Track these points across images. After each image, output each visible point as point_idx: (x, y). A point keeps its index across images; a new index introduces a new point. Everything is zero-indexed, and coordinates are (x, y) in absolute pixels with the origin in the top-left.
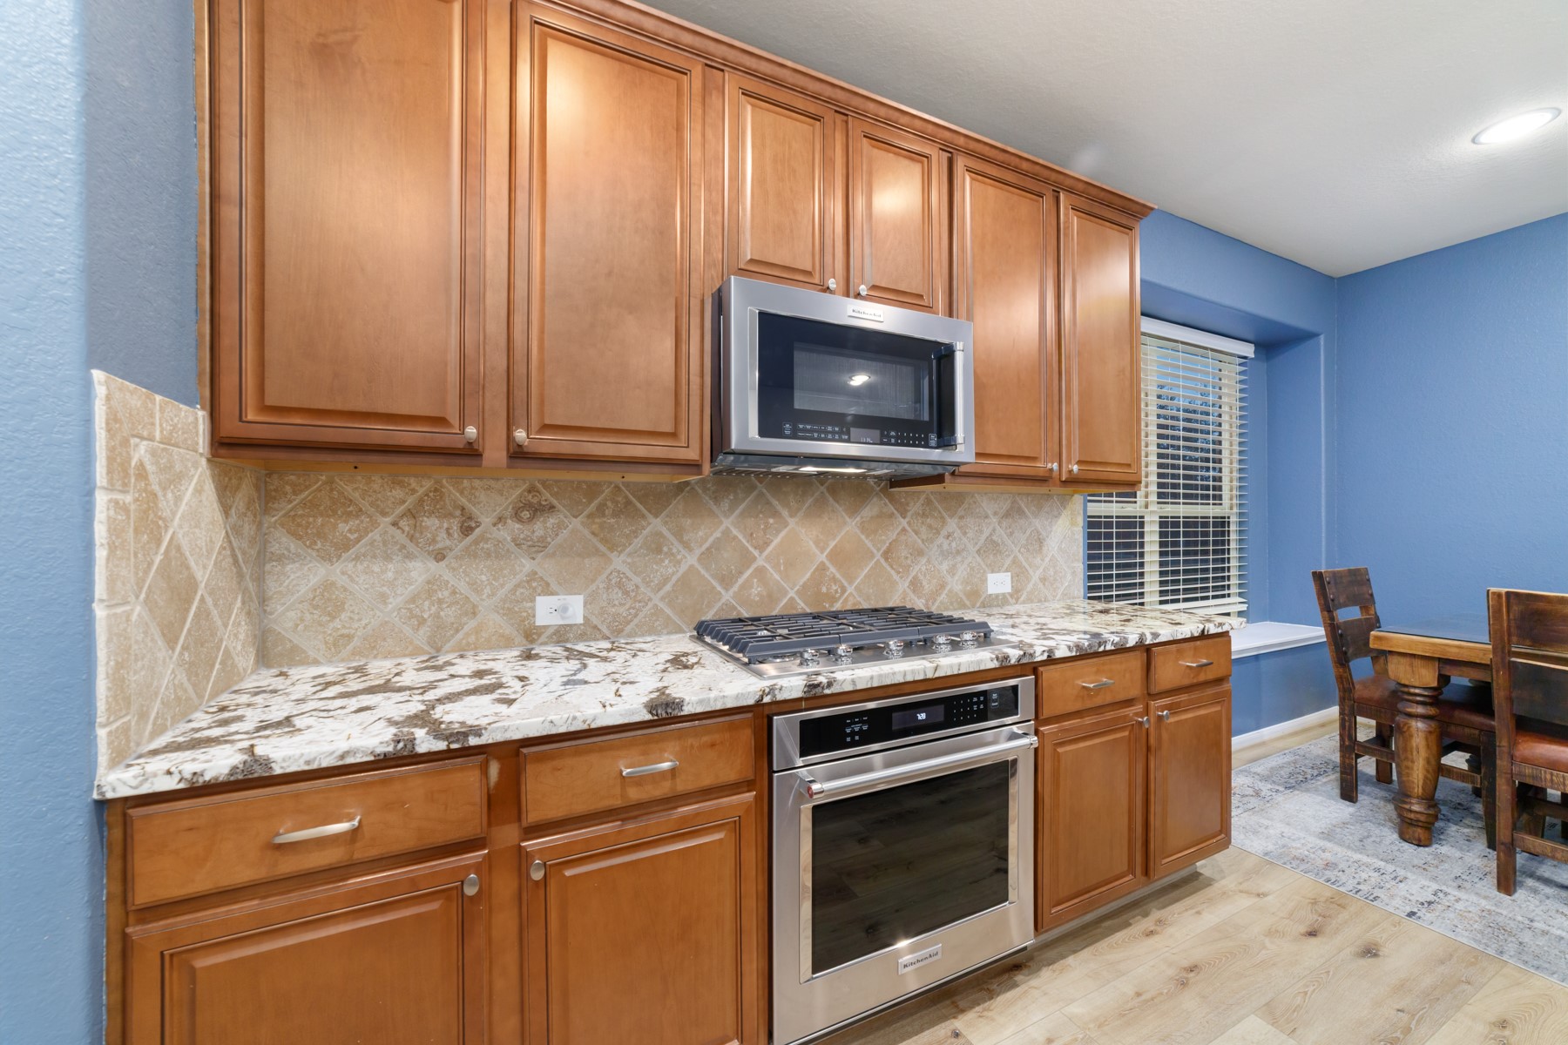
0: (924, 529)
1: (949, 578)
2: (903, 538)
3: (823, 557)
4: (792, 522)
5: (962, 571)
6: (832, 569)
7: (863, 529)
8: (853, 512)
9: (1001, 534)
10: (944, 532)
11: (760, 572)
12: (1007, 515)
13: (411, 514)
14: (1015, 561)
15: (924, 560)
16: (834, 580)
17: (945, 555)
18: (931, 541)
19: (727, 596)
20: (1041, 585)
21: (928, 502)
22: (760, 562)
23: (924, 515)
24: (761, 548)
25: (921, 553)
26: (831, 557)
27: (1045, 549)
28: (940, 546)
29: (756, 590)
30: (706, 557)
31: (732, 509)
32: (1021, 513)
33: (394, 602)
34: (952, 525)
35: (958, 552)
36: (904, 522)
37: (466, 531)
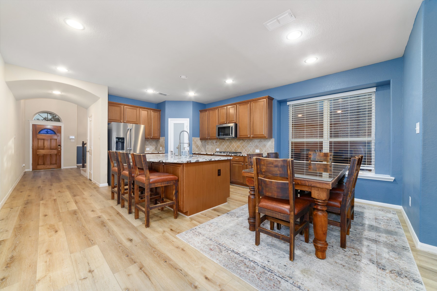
0: (247, 144)
1: (250, 150)
2: (244, 145)
3: (236, 147)
4: (233, 143)
5: (252, 149)
6: (237, 148)
7: (240, 143)
8: (239, 142)
9: (258, 144)
10: (249, 144)
11: (231, 148)
12: (259, 142)
13: (211, 143)
14: (260, 148)
15: (247, 147)
16: (237, 149)
17: (250, 147)
18: (248, 145)
19: (228, 150)
20: (265, 152)
21: (248, 140)
22: (231, 147)
23: (247, 142)
24: (231, 146)
25: (246, 147)
26: (237, 146)
27: (266, 147)
28: (249, 146)
29: (230, 149)
30: (227, 146)
31: (229, 141)
32: (261, 141)
33: (210, 148)
34: (251, 143)
35: (252, 147)
36: (245, 143)
37: (213, 144)
